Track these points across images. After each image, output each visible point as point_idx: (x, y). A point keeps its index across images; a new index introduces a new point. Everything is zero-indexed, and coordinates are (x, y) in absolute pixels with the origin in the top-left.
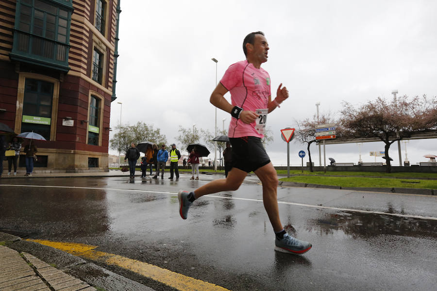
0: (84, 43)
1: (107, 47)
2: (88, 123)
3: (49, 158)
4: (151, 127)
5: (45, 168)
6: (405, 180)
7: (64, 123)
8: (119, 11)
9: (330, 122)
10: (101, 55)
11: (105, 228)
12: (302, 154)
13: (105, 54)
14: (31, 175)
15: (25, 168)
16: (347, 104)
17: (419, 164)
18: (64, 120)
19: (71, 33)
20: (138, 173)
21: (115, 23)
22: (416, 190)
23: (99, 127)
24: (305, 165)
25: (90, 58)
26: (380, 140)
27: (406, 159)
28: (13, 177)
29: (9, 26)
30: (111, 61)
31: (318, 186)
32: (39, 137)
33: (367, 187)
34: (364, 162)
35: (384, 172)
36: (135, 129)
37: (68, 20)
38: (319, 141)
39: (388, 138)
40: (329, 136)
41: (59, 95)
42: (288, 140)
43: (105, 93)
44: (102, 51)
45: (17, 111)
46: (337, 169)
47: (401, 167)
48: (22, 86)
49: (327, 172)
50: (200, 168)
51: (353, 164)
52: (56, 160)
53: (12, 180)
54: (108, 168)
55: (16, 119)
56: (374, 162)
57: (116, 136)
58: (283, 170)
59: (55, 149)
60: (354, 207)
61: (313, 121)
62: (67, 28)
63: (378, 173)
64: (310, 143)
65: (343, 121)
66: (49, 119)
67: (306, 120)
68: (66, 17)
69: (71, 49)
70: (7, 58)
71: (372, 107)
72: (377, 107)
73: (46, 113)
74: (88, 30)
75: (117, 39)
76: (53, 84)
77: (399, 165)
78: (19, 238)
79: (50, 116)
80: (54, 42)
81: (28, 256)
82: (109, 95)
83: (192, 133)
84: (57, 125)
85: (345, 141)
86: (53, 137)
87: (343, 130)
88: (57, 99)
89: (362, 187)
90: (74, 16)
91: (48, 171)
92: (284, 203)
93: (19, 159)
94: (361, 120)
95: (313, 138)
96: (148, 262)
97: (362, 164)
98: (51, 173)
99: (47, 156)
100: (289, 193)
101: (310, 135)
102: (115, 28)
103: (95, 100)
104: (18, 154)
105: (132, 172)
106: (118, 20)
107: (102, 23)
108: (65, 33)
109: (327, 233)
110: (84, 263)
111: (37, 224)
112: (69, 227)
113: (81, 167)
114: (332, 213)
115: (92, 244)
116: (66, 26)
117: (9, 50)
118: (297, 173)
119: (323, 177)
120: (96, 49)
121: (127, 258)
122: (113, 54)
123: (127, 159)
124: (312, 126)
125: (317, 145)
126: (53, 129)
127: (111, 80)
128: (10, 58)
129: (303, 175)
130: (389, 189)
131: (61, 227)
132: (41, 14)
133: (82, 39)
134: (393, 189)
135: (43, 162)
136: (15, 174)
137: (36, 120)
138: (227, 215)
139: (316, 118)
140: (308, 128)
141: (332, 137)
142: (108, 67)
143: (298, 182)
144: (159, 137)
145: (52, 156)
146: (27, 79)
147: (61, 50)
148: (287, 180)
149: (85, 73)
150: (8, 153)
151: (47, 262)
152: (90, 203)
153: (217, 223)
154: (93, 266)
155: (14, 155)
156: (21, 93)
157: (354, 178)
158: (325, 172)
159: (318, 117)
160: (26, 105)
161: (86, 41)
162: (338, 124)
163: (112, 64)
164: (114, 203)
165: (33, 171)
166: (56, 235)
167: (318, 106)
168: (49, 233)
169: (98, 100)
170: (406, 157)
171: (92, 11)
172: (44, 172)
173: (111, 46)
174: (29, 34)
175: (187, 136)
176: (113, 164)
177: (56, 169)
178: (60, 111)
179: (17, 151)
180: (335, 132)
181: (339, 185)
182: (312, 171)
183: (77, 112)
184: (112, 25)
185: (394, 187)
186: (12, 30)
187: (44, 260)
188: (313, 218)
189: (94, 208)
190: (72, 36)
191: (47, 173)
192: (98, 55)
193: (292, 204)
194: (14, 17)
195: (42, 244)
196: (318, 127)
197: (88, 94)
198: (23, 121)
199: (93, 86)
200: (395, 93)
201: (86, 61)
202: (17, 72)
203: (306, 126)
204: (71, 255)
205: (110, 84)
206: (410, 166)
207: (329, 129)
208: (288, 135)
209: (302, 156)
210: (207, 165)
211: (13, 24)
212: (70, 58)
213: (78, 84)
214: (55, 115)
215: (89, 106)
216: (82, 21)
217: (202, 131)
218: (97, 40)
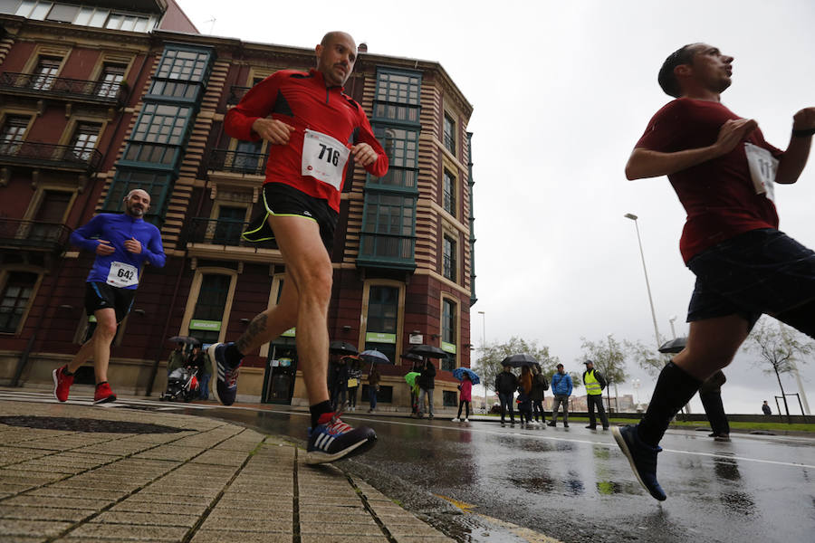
0: (432, 231)
1: (460, 231)
2: (441, 339)
3: (394, 388)
4: (534, 344)
5: (390, 404)
7: (412, 340)
8: (471, 183)
10: (453, 243)
13: (458, 241)
15: (369, 403)
18: (411, 335)
19: (417, 222)
21: (468, 199)
23: (456, 344)
25: (439, 249)
29: (358, 232)
30: (466, 249)
36: (506, 349)
41: (405, 304)
43: (461, 294)
44: (454, 237)
45: (361, 329)
48: (366, 296)
52: (403, 393)
55: (360, 338)
59: (401, 377)
62: (412, 218)
66: (394, 335)
68: (411, 204)
69: (418, 242)
70: (353, 265)
73: (390, 328)
74: (436, 214)
75: (472, 219)
76: (398, 289)
79: (395, 332)
80: (399, 237)
82: (467, 296)
83: (607, 348)
84: (403, 343)
86: (398, 361)
88: (402, 308)
90: (420, 202)
91: (393, 409)
98: (396, 411)
99: (391, 387)
102: (468, 205)
103: (448, 305)
106: (471, 195)
107: (451, 202)
108: (410, 224)
116: (411, 216)
117: (356, 256)
120: (447, 237)
122: (468, 238)
126: (399, 350)
127: (469, 276)
128: (356, 265)
132: (387, 209)
133: (429, 226)
135: (386, 396)
137: (380, 337)
142: (463, 258)
144: (547, 361)
145: (397, 386)
146: (371, 287)
147: (406, 245)
149: (434, 268)
150: (352, 383)
155: (356, 385)
156: (366, 304)
160: (370, 319)
161: (434, 228)
163: (468, 253)
165: (376, 408)
169: (453, 305)
171: (439, 192)
172: (388, 409)
173: (465, 229)
174: (374, 235)
175: (598, 354)
177: (402, 406)
178: (406, 323)
183: (426, 324)
184: (465, 202)
186: (359, 234)
190: (418, 225)
191: (392, 410)
192: (449, 243)
194: (360, 220)
197: (440, 298)
198: (367, 340)
199: (445, 285)
201: (435, 254)
202: (363, 280)
205: (466, 281)
211: (359, 227)
212: (417, 253)
213: (427, 285)
214: (400, 330)
215: (441, 313)
216: (429, 205)
217: (627, 345)
218: (447, 224)
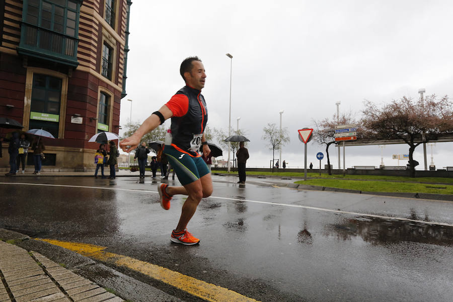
0: (93, 36)
1: (117, 41)
2: (97, 121)
3: (58, 156)
5: (54, 166)
6: (431, 185)
7: (73, 121)
8: (130, 3)
9: (351, 122)
10: (111, 50)
11: (114, 229)
12: (320, 156)
13: (115, 48)
14: (39, 174)
15: (34, 166)
16: (369, 103)
17: (446, 169)
18: (72, 117)
19: (80, 26)
20: (148, 173)
21: (125, 16)
22: (441, 196)
23: (108, 125)
24: (323, 167)
25: (99, 53)
26: (404, 142)
27: (432, 163)
28: (21, 175)
29: (16, 19)
30: (121, 56)
31: (336, 190)
32: (47, 135)
33: (389, 192)
34: (386, 165)
35: (407, 176)
37: (77, 12)
38: (339, 142)
39: (413, 140)
40: (349, 137)
41: (68, 91)
42: (305, 141)
43: (115, 89)
44: (112, 45)
45: (25, 108)
46: (358, 172)
47: (426, 171)
48: (29, 81)
49: (346, 175)
50: (212, 169)
51: (374, 167)
52: (65, 158)
53: (20, 178)
54: (118, 168)
55: (24, 115)
56: (397, 166)
57: (125, 134)
58: (299, 172)
59: (64, 148)
60: (374, 212)
61: (333, 121)
62: (76, 21)
63: (401, 178)
64: (328, 145)
65: (365, 121)
66: (58, 116)
67: (325, 120)
68: (75, 8)
69: (80, 44)
70: (14, 52)
71: (396, 107)
72: (402, 106)
73: (54, 110)
74: (98, 23)
75: (127, 33)
76: (61, 80)
77: (424, 170)
78: (28, 237)
79: (58, 113)
80: (62, 35)
81: (37, 255)
82: (119, 91)
84: (66, 122)
85: (365, 143)
86: (61, 135)
87: (364, 131)
88: (66, 95)
89: (384, 191)
90: (83, 8)
92: (300, 206)
93: (27, 157)
94: (384, 121)
95: (332, 140)
96: (159, 264)
97: (384, 167)
98: (59, 171)
99: (55, 155)
100: (305, 196)
101: (329, 136)
102: (125, 21)
103: (104, 97)
104: (26, 151)
105: (142, 172)
106: (128, 13)
107: (112, 15)
108: (73, 26)
109: (345, 239)
110: (94, 264)
111: (45, 224)
112: (78, 227)
113: (90, 166)
114: (351, 218)
115: (101, 245)
116: (74, 19)
117: (17, 43)
118: (314, 176)
119: (341, 181)
120: (105, 43)
121: (137, 260)
122: (123, 48)
123: (137, 158)
124: (332, 126)
125: (336, 146)
126: (62, 127)
127: (121, 76)
128: (17, 52)
129: (321, 178)
130: (412, 194)
131: (69, 227)
132: (49, 6)
133: (91, 32)
134: (417, 194)
135: (51, 161)
136: (23, 172)
137: (45, 117)
138: (241, 218)
139: (336, 118)
140: (327, 128)
141: (352, 138)
142: (118, 63)
143: (315, 185)
145: (60, 154)
146: (34, 74)
147: (69, 44)
148: (304, 183)
149: (94, 68)
151: (56, 262)
152: (99, 203)
153: (229, 226)
154: (103, 267)
155: (23, 153)
156: (29, 88)
157: (376, 182)
158: (344, 176)
159: (338, 117)
160: (33, 100)
161: (95, 34)
162: (359, 125)
163: (122, 59)
164: (124, 203)
165: (41, 170)
166: (64, 235)
167: (338, 105)
168: (57, 233)
169: (108, 97)
170: (432, 161)
171: (102, 3)
172: (52, 170)
173: (121, 40)
174: (36, 28)
176: (123, 164)
177: (64, 168)
178: (68, 108)
179: (25, 148)
180: (356, 133)
181: (359, 189)
182: (330, 174)
183: (86, 110)
184: (123, 18)
185: (418, 192)
186: (20, 23)
187: (53, 259)
188: (331, 223)
189: (103, 208)
190: (81, 29)
191: (55, 171)
192: (108, 49)
193: (309, 208)
194: (21, 9)
195: (51, 243)
196: (338, 127)
197: (98, 91)
198: (31, 118)
199: (103, 82)
200: (422, 92)
201: (95, 56)
202: (25, 67)
203: (325, 126)
204: (80, 255)
205: (119, 80)
206: (436, 170)
207: (350, 130)
208: (306, 135)
209: (320, 159)
210: (220, 166)
211: (20, 16)
212: (79, 52)
213: (88, 80)
214: (62, 112)
215: (98, 102)
216: (91, 13)
217: (215, 131)
218: (107, 34)
